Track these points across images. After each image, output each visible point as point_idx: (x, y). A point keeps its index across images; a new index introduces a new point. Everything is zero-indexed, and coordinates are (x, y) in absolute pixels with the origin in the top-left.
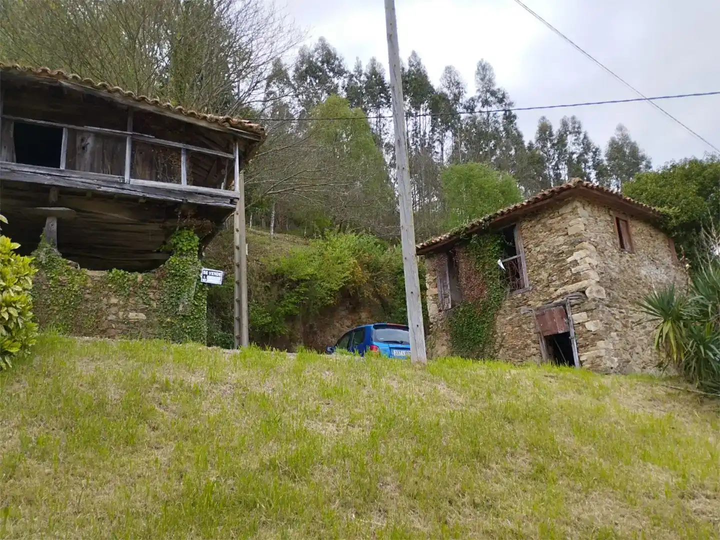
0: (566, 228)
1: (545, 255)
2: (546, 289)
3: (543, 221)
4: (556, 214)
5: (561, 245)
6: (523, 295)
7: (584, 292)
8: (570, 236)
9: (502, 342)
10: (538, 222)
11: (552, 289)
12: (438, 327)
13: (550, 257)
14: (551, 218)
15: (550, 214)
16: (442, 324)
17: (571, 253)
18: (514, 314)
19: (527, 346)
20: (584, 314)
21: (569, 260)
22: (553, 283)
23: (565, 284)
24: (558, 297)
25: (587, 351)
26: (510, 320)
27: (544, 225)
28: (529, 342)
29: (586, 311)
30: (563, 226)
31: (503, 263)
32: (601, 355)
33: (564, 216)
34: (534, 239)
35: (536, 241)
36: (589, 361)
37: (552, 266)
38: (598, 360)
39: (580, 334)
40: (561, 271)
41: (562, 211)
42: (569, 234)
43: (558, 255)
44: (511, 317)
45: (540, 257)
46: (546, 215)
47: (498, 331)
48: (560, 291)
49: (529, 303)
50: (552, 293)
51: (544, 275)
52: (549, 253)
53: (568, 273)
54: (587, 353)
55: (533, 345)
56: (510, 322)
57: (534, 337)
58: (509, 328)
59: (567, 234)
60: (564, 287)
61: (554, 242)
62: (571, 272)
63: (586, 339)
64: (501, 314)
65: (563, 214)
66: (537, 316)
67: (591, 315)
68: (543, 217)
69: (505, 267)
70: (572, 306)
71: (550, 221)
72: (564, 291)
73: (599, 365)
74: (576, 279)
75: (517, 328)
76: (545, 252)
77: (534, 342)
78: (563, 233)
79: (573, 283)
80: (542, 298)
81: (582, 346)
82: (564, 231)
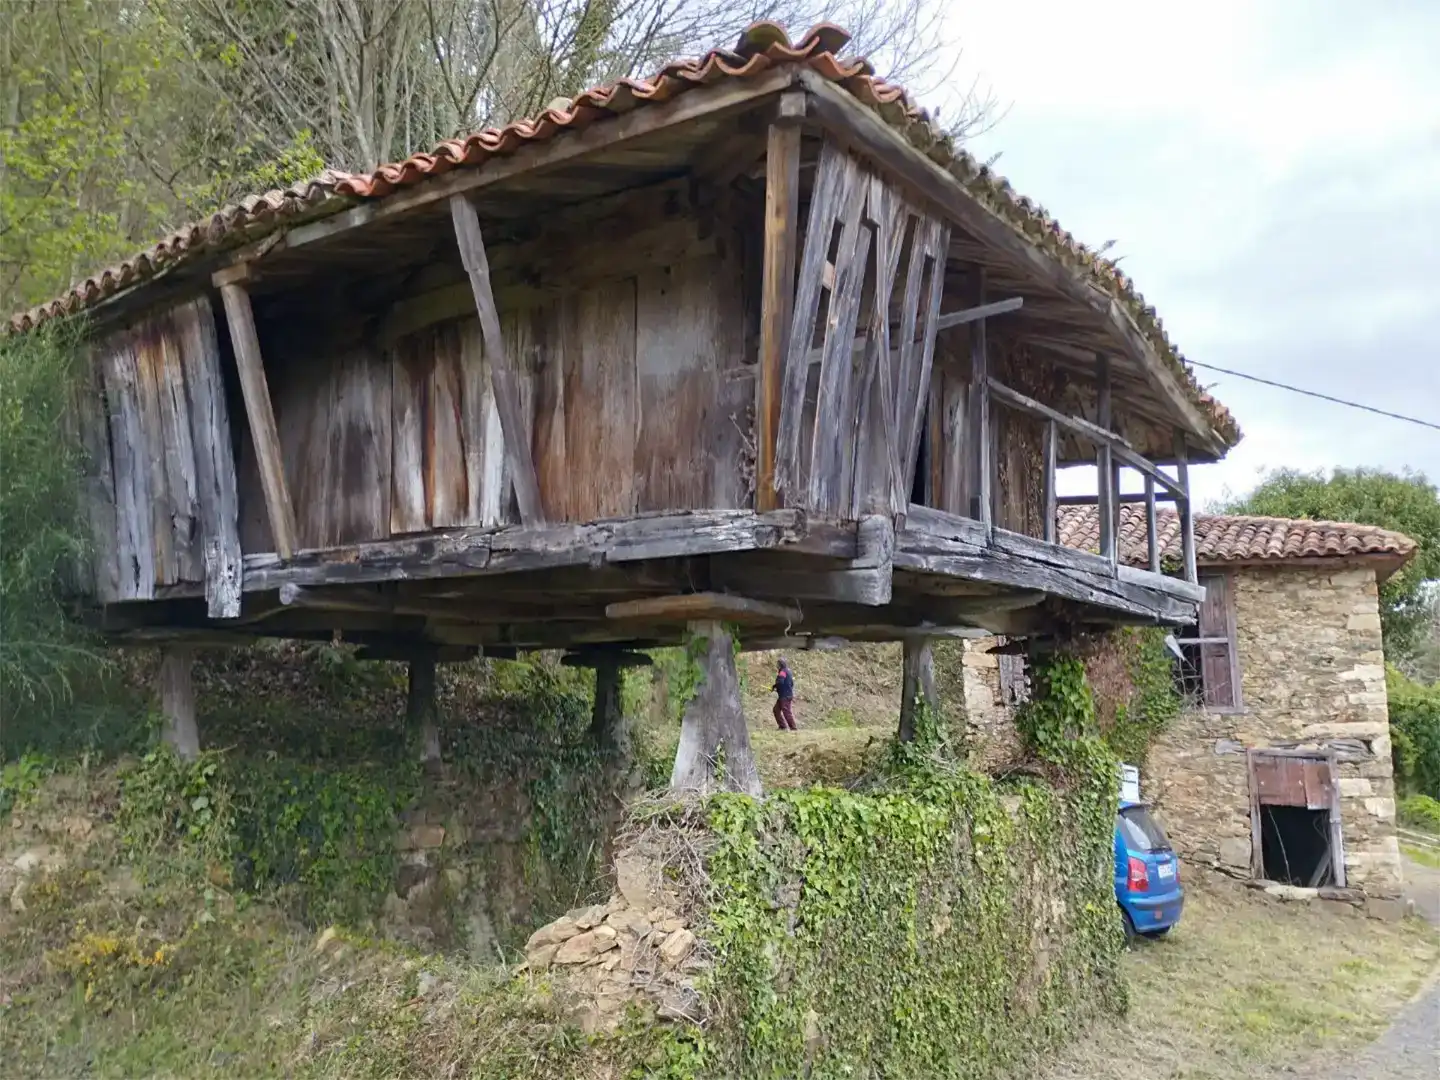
0: (1346, 616)
1: (1289, 653)
2: (1282, 719)
3: (1290, 587)
4: (1325, 582)
5: (1330, 644)
6: (1225, 718)
7: (1368, 743)
8: (1351, 632)
9: (1160, 796)
10: (1280, 587)
11: (1297, 722)
12: (990, 735)
13: (1299, 661)
14: (1311, 587)
15: (1309, 579)
16: (1001, 733)
17: (1349, 665)
18: (1199, 751)
19: (1222, 816)
20: (1366, 784)
21: (1346, 676)
22: (1304, 712)
23: (1329, 718)
24: (1308, 740)
25: (1364, 850)
26: (1186, 758)
27: (1294, 595)
28: (1227, 808)
29: (1371, 778)
30: (1340, 609)
31: (1181, 646)
32: (1392, 861)
33: (1343, 591)
34: (1264, 617)
35: (1271, 622)
36: (1365, 868)
37: (1304, 678)
38: (1382, 869)
39: (1351, 817)
40: (1323, 693)
41: (1336, 580)
42: (1349, 627)
43: (1317, 662)
44: (1188, 754)
45: (1277, 656)
46: (1301, 579)
47: (1151, 774)
48: (1316, 729)
49: (1238, 736)
50: (1294, 729)
51: (1281, 691)
52: (1300, 652)
53: (1339, 701)
54: (1362, 854)
55: (1235, 816)
56: (1185, 764)
57: (1244, 802)
58: (1181, 773)
59: (1344, 627)
60: (1328, 724)
61: (1313, 635)
62: (1347, 700)
63: (1363, 829)
64: (1163, 743)
65: (1340, 587)
66: (1256, 765)
67: (1380, 789)
68: (1291, 581)
69: (1185, 654)
70: (1340, 762)
71: (1309, 593)
72: (1324, 731)
73: (1384, 879)
74: (1355, 714)
75: (1200, 778)
76: (1289, 649)
77: (1240, 811)
78: (1339, 623)
79: (1348, 720)
80: (1270, 733)
81: (1352, 840)
82: (1338, 619)
